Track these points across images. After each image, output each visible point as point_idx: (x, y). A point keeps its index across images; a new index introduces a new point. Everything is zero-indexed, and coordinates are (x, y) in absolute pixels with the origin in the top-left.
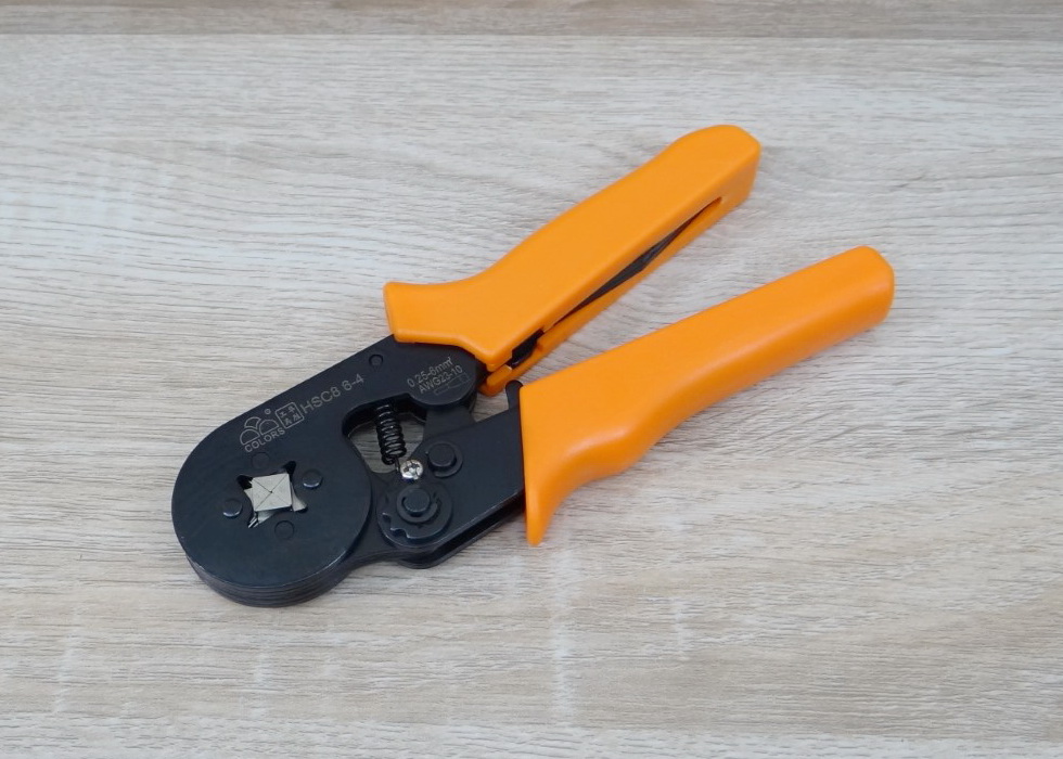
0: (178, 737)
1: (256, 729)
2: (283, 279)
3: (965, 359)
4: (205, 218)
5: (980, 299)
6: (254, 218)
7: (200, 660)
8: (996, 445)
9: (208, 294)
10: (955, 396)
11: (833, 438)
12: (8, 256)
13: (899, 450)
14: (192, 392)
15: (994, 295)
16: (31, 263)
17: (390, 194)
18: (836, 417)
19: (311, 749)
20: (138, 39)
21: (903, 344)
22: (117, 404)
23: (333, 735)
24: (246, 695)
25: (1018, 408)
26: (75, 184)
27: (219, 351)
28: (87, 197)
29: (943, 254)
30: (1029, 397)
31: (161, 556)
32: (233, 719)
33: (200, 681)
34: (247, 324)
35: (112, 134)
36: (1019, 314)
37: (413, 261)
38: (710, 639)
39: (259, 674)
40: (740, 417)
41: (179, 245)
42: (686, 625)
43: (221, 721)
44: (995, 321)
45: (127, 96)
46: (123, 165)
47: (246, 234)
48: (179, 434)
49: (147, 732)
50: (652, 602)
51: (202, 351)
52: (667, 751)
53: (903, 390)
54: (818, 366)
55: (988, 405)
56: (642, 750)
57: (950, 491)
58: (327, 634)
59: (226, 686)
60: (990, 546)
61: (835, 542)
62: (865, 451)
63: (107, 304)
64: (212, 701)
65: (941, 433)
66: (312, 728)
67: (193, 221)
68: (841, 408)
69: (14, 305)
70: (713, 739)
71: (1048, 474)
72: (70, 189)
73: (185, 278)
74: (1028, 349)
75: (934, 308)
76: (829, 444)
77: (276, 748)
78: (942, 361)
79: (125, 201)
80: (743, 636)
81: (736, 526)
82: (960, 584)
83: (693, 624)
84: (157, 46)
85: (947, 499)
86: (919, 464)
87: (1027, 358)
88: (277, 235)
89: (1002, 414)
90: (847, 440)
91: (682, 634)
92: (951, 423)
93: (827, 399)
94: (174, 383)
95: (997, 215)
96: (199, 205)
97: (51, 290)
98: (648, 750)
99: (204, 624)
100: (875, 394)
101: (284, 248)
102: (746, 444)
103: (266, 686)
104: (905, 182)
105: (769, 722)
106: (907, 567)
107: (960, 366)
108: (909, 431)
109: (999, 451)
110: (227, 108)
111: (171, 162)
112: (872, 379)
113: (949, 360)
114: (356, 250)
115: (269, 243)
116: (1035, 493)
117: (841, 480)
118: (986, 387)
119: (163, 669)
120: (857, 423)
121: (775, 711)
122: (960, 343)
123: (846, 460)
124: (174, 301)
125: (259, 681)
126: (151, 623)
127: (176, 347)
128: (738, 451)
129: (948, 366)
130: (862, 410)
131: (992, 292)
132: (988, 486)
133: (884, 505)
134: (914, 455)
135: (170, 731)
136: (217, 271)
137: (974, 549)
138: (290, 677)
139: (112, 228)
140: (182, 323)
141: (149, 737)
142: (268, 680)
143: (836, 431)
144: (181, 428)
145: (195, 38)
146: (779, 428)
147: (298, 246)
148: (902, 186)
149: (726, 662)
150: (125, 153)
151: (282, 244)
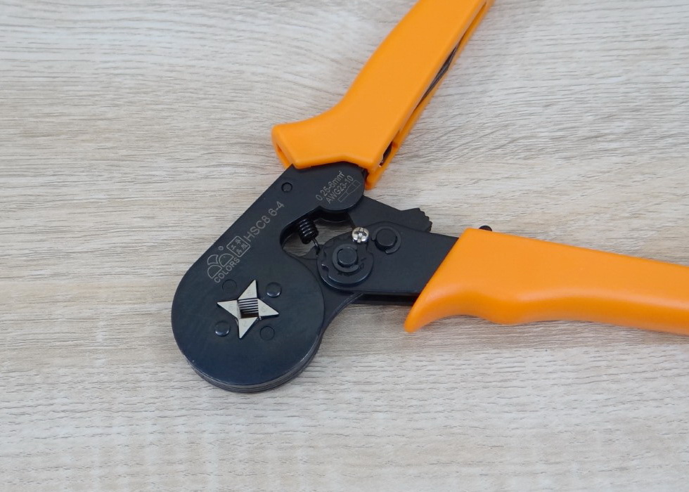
0: (43, 383)
1: (99, 374)
2: (105, 53)
3: (594, 86)
4: (45, 11)
5: (605, 43)
6: (82, 9)
7: (57, 329)
8: (614, 145)
9: (50, 67)
10: (586, 112)
13: (547, 153)
14: (41, 140)
15: (614, 40)
18: (503, 132)
19: (139, 384)
21: (550, 78)
23: (155, 373)
24: (89, 351)
25: (629, 119)
27: (60, 109)
29: (579, 12)
30: (637, 110)
31: (25, 258)
32: (83, 367)
33: (58, 344)
34: (80, 88)
36: (631, 52)
39: (100, 336)
40: (436, 135)
41: (26, 32)
43: (74, 370)
44: (615, 57)
47: (75, 22)
48: (32, 170)
49: (22, 381)
51: (47, 110)
52: (386, 368)
53: (549, 111)
54: (491, 97)
55: (610, 118)
56: (369, 369)
57: (582, 179)
58: (147, 305)
59: (77, 345)
60: (608, 216)
61: (502, 219)
62: (522, 155)
64: (67, 357)
65: (576, 139)
66: (138, 370)
67: (35, 14)
68: (506, 126)
70: (418, 358)
71: (648, 163)
73: (32, 56)
74: (637, 76)
75: (573, 51)
76: (499, 151)
77: (114, 385)
78: (577, 89)
82: (587, 243)
85: (579, 185)
86: (560, 162)
87: (636, 83)
88: (99, 21)
89: (619, 124)
90: (511, 147)
92: (583, 132)
93: (497, 119)
94: (28, 134)
98: (374, 368)
99: (58, 304)
100: (531, 114)
101: (105, 31)
103: (105, 344)
105: (456, 344)
106: (551, 233)
107: (589, 92)
108: (553, 139)
109: (616, 149)
112: (528, 104)
113: (583, 88)
114: (158, 30)
115: (93, 28)
116: (639, 177)
117: (506, 176)
118: (608, 105)
119: (30, 337)
120: (517, 136)
121: (461, 337)
122: (590, 75)
123: (511, 161)
124: (25, 74)
125: (100, 340)
126: (22, 306)
128: (434, 160)
129: (581, 93)
130: (521, 126)
131: (613, 37)
132: (607, 174)
133: (535, 192)
134: (557, 155)
135: (38, 379)
136: (55, 51)
137: (597, 218)
138: (121, 336)
140: (31, 90)
141: (22, 385)
142: (106, 339)
143: (503, 142)
144: (35, 166)
146: (464, 142)
147: (115, 28)
151: (102, 28)
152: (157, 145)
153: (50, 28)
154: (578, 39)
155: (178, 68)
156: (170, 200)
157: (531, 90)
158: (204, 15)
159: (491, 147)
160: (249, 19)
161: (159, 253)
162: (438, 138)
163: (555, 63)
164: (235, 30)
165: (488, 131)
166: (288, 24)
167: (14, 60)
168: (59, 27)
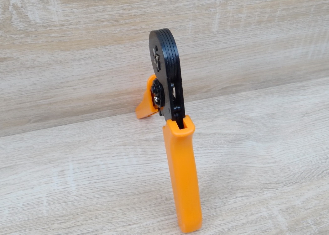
4: (154, 157)
9: (165, 175)
11: (320, 174)
12: (109, 178)
16: (115, 178)
17: (195, 142)
18: (318, 170)
20: (115, 117)
22: (156, 208)
26: (117, 156)
28: (121, 159)
35: (120, 142)
37: (209, 156)
38: (320, 227)
40: (299, 175)
41: (151, 165)
42: (313, 225)
45: (119, 132)
46: (127, 149)
50: (304, 222)
54: (308, 159)
63: (140, 184)
67: (152, 159)
69: (117, 190)
72: (116, 158)
76: (320, 176)
79: (132, 158)
80: (327, 224)
81: (311, 200)
83: (315, 224)
84: (120, 118)
91: (314, 227)
95: (326, 118)
96: (151, 155)
97: (124, 184)
100: (323, 163)
102: (303, 180)
104: (304, 115)
110: (146, 130)
111: (138, 145)
120: (323, 170)
124: (157, 179)
127: (163, 190)
128: (303, 182)
130: (323, 167)
139: (132, 165)
143: (320, 173)
145: (129, 114)
148: (304, 116)
149: (326, 231)
150: (126, 145)
152: (213, 195)
153: (159, 162)
154: (324, 137)
155: (207, 168)
156: (226, 213)
157: (319, 155)
158: (207, 150)
159: (317, 175)
160: (222, 148)
161: (232, 232)
162: (300, 175)
163: (321, 146)
164: (219, 152)
165: (314, 170)
166: (235, 148)
167: (152, 175)
168: (161, 162)
